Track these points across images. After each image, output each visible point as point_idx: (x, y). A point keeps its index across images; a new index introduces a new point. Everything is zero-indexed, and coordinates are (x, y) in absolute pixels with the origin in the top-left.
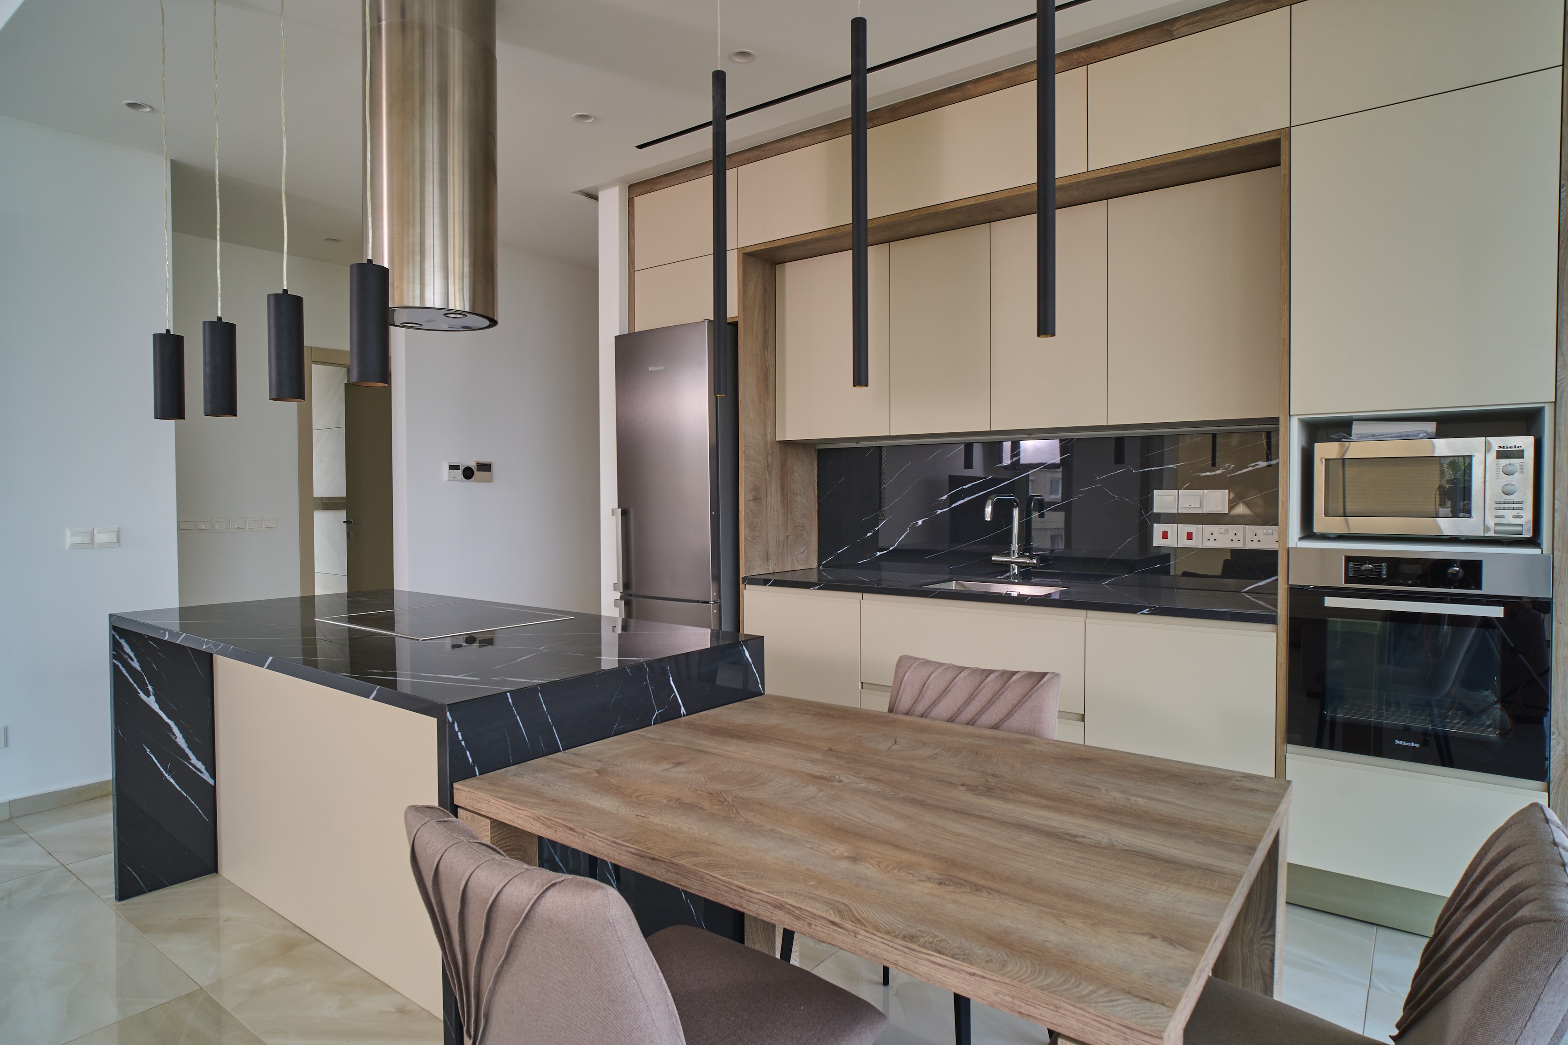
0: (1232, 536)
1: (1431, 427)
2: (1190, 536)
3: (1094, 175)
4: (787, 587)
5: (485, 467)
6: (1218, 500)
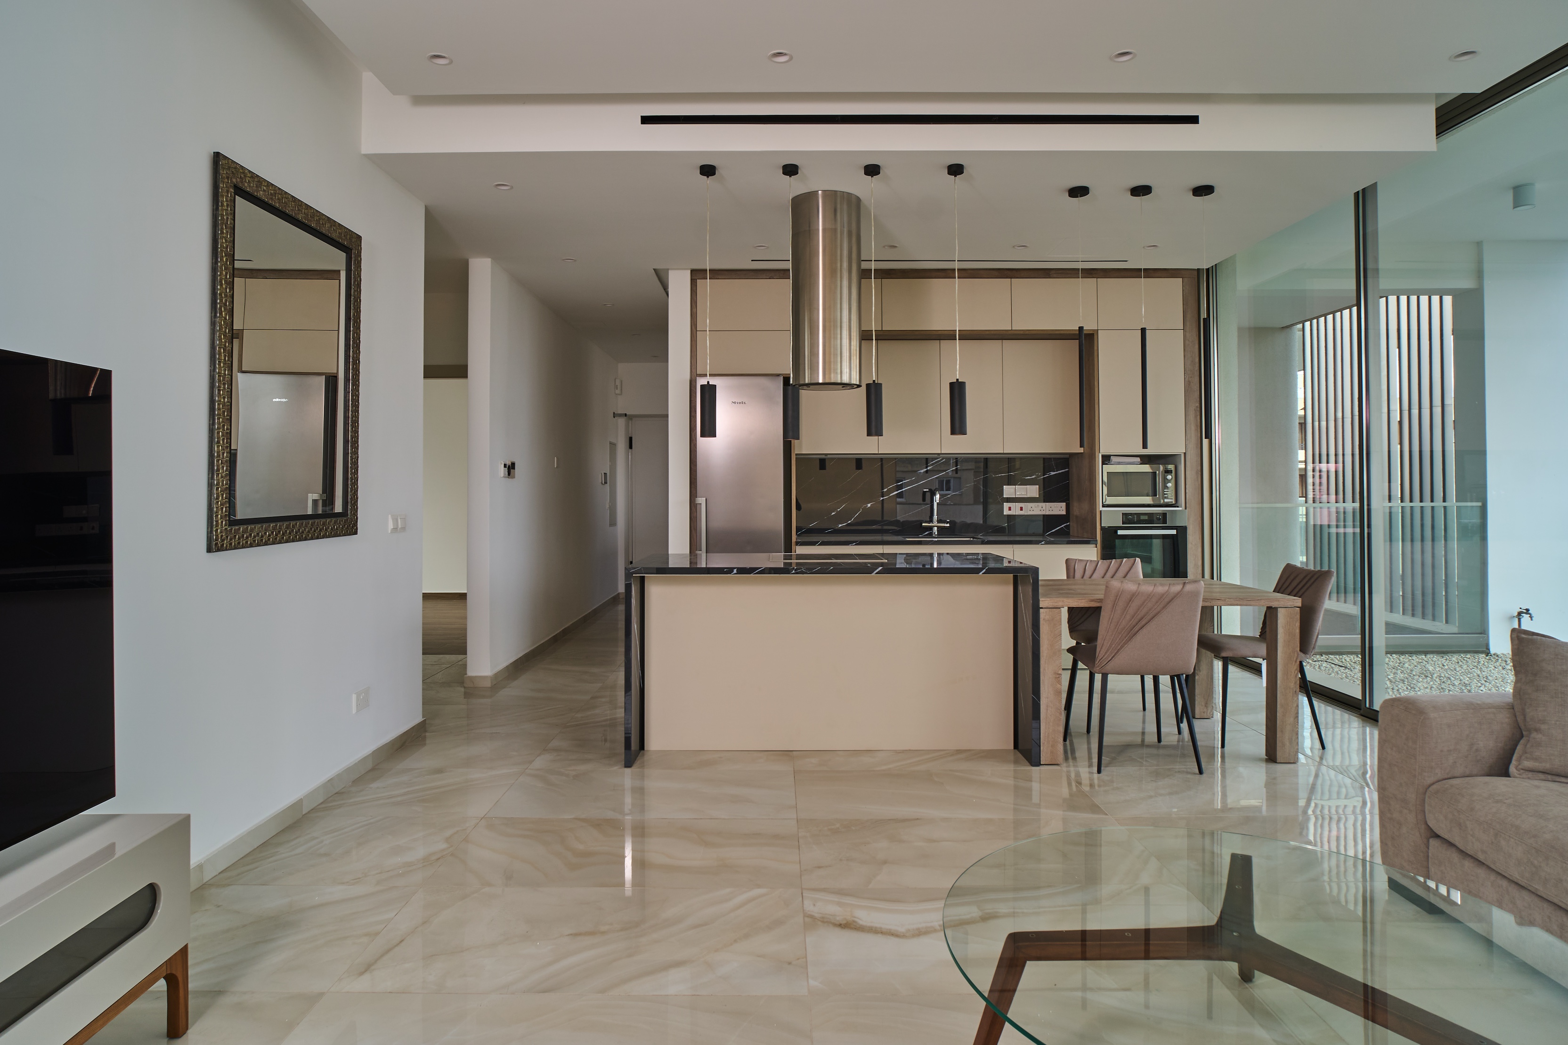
0: (1040, 508)
1: (1138, 459)
2: (1021, 509)
3: (1015, 332)
4: (832, 545)
5: (513, 466)
6: (1033, 491)
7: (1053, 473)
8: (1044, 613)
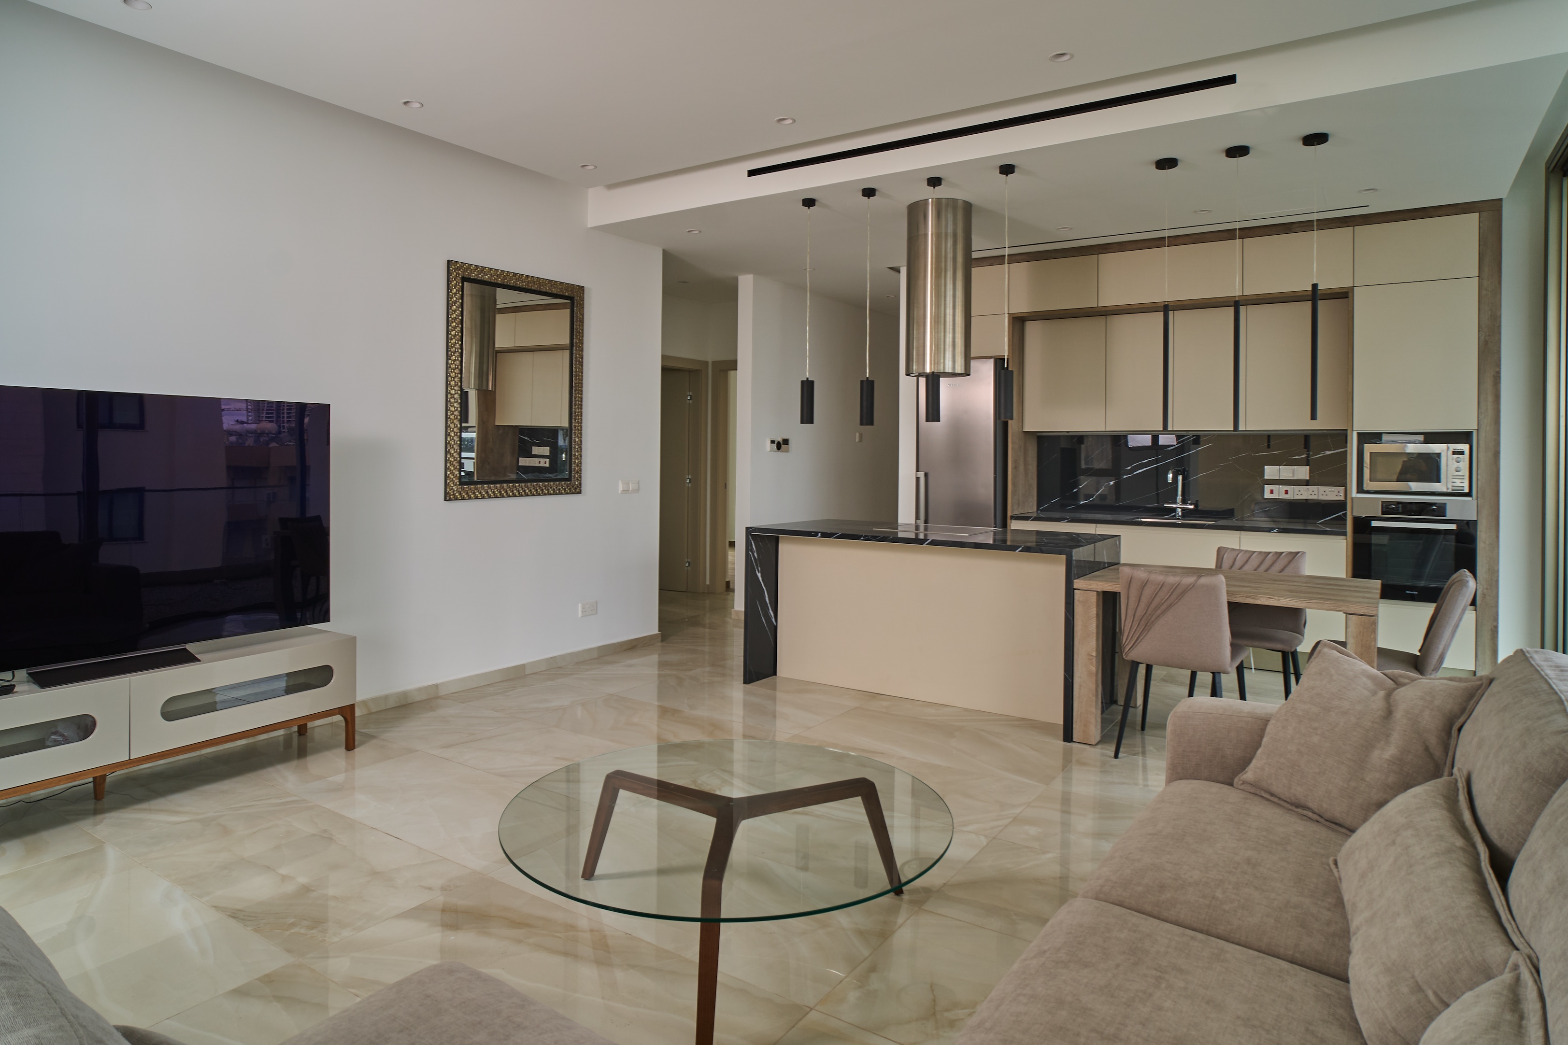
0: (1311, 492)
1: (1421, 438)
2: (1286, 493)
5: (786, 442)
6: (1303, 472)
7: (1328, 453)
8: (1078, 594)
